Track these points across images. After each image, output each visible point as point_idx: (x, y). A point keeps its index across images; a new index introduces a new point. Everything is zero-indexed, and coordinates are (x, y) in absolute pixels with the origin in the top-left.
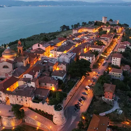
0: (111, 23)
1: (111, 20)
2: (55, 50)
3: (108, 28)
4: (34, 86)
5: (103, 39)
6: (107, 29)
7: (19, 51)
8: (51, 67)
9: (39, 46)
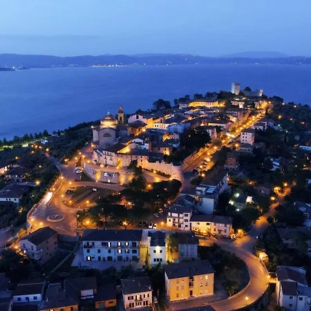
0: (247, 93)
1: (248, 89)
2: (161, 122)
3: (241, 101)
4: (147, 148)
5: (230, 114)
6: (240, 103)
7: (119, 118)
8: (160, 137)
9: (137, 117)
